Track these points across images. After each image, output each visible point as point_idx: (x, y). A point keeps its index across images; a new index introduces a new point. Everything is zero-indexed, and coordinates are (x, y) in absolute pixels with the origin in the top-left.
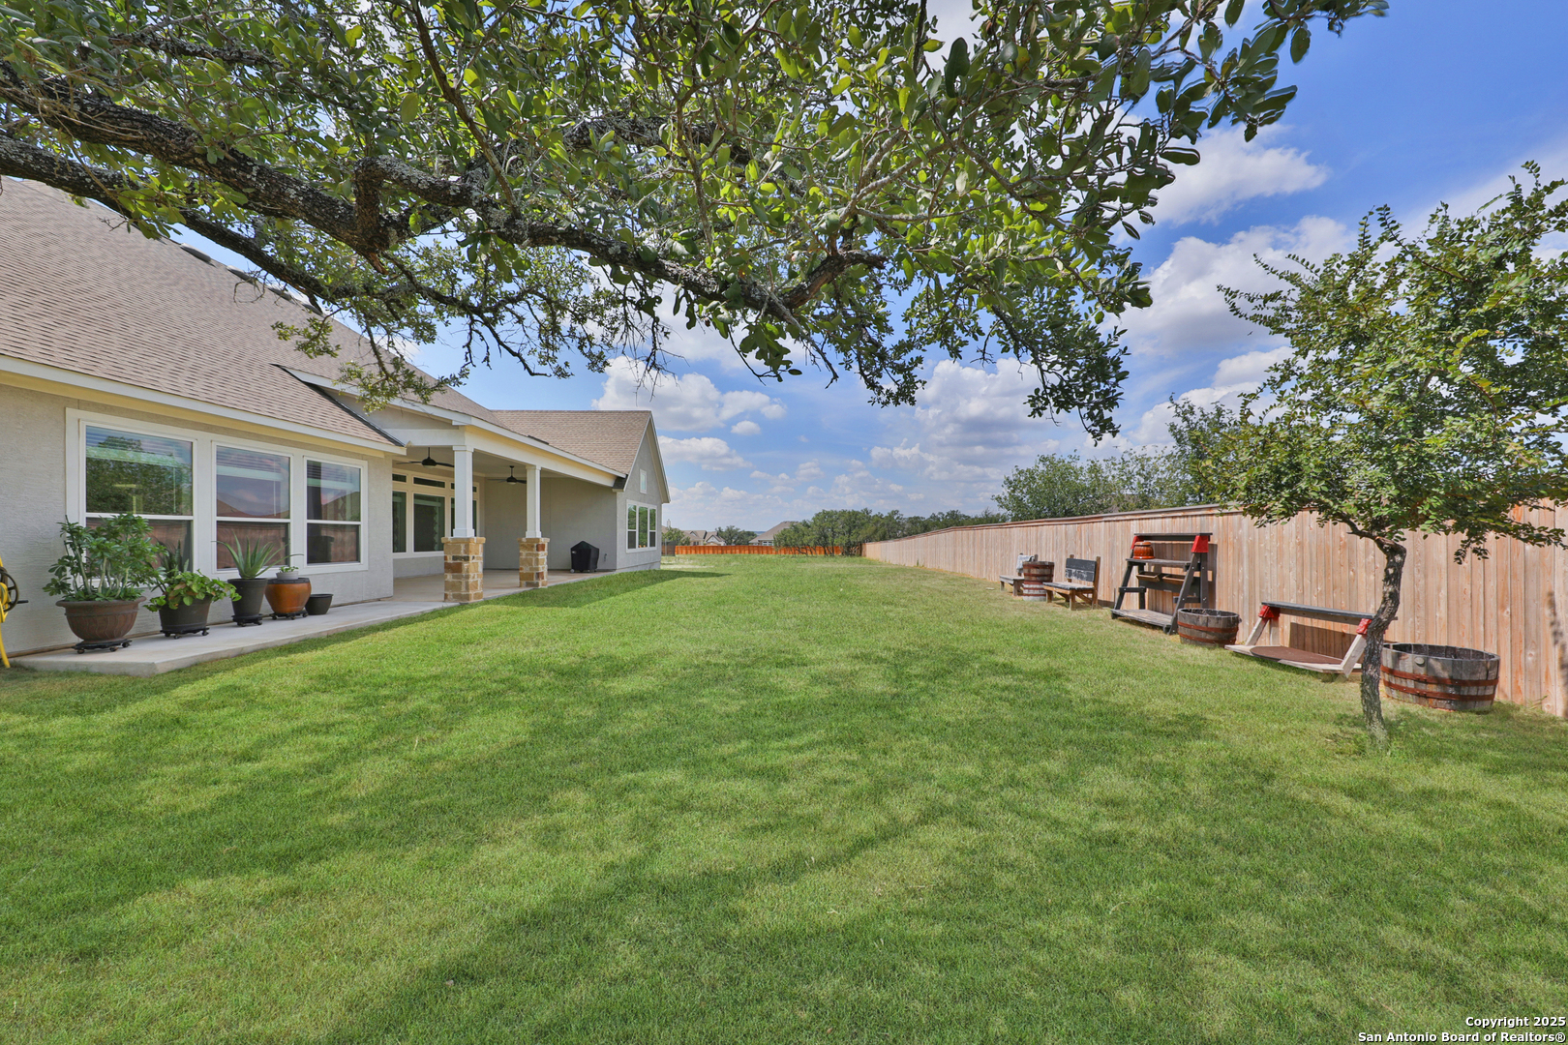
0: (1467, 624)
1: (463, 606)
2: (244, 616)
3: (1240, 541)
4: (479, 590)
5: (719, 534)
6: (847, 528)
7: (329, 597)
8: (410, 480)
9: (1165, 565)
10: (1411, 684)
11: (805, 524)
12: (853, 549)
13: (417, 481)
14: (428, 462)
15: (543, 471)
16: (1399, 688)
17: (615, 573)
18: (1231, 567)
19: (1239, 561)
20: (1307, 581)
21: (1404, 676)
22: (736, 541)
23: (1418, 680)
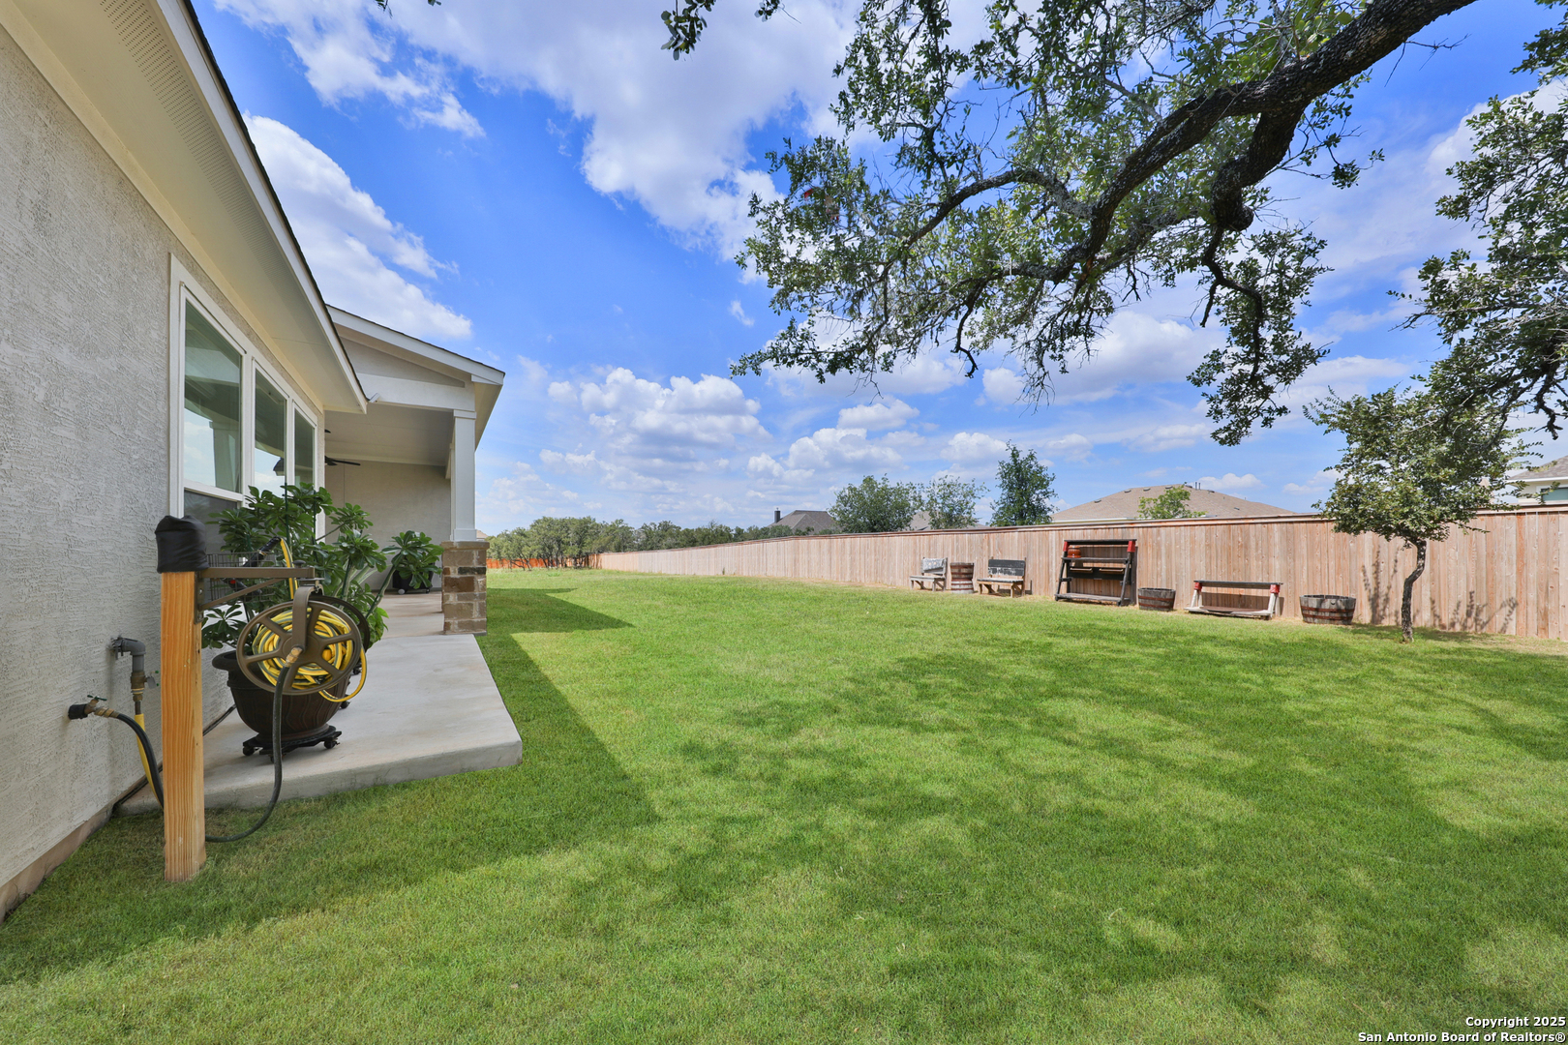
0: (1318, 583)
3: (1159, 544)
9: (1086, 561)
10: (1327, 614)
11: (522, 533)
12: (583, 560)
16: (1321, 618)
18: (1150, 561)
19: (1158, 556)
20: (1214, 567)
21: (1325, 611)
23: (1331, 612)
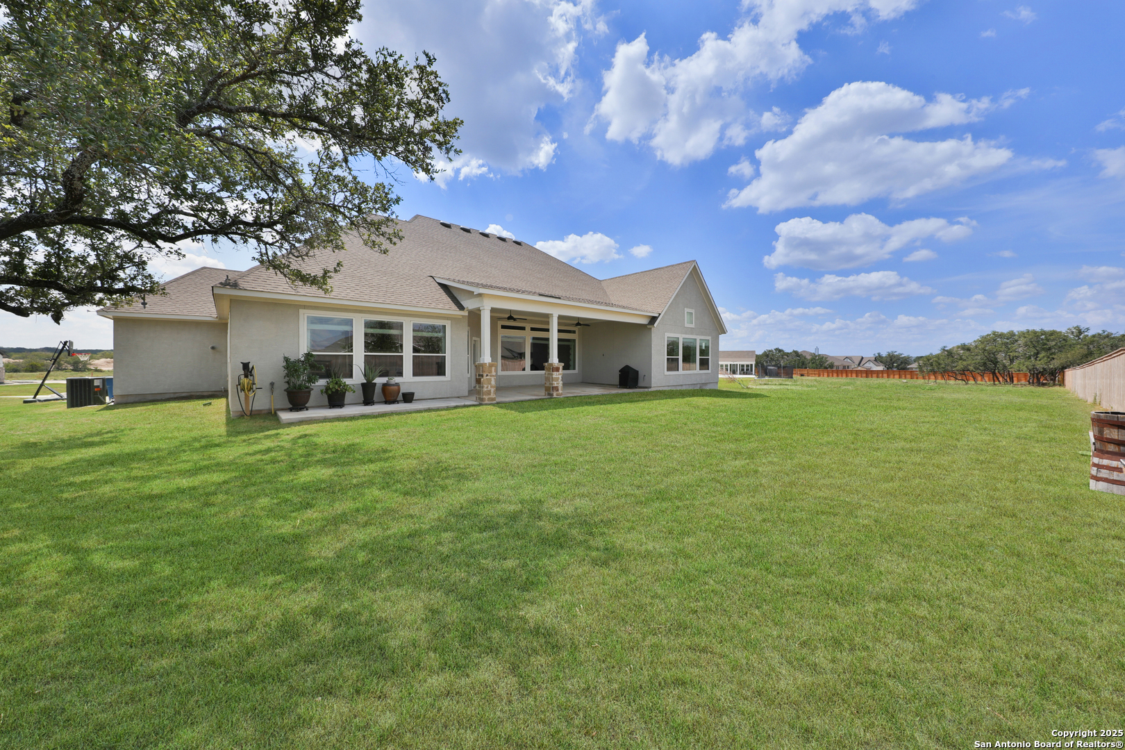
1: (480, 405)
2: (368, 401)
4: (492, 396)
5: (878, 359)
6: (1033, 351)
7: (413, 394)
8: (528, 329)
13: (533, 329)
14: (510, 318)
15: (560, 317)
17: (650, 390)
22: (895, 365)
